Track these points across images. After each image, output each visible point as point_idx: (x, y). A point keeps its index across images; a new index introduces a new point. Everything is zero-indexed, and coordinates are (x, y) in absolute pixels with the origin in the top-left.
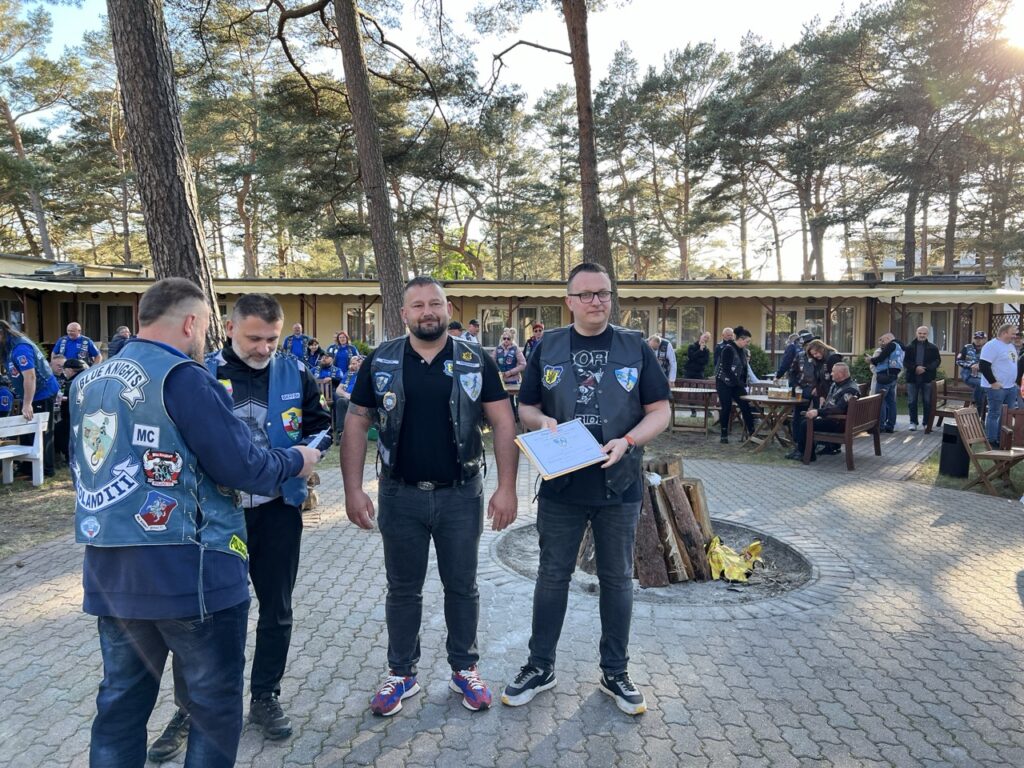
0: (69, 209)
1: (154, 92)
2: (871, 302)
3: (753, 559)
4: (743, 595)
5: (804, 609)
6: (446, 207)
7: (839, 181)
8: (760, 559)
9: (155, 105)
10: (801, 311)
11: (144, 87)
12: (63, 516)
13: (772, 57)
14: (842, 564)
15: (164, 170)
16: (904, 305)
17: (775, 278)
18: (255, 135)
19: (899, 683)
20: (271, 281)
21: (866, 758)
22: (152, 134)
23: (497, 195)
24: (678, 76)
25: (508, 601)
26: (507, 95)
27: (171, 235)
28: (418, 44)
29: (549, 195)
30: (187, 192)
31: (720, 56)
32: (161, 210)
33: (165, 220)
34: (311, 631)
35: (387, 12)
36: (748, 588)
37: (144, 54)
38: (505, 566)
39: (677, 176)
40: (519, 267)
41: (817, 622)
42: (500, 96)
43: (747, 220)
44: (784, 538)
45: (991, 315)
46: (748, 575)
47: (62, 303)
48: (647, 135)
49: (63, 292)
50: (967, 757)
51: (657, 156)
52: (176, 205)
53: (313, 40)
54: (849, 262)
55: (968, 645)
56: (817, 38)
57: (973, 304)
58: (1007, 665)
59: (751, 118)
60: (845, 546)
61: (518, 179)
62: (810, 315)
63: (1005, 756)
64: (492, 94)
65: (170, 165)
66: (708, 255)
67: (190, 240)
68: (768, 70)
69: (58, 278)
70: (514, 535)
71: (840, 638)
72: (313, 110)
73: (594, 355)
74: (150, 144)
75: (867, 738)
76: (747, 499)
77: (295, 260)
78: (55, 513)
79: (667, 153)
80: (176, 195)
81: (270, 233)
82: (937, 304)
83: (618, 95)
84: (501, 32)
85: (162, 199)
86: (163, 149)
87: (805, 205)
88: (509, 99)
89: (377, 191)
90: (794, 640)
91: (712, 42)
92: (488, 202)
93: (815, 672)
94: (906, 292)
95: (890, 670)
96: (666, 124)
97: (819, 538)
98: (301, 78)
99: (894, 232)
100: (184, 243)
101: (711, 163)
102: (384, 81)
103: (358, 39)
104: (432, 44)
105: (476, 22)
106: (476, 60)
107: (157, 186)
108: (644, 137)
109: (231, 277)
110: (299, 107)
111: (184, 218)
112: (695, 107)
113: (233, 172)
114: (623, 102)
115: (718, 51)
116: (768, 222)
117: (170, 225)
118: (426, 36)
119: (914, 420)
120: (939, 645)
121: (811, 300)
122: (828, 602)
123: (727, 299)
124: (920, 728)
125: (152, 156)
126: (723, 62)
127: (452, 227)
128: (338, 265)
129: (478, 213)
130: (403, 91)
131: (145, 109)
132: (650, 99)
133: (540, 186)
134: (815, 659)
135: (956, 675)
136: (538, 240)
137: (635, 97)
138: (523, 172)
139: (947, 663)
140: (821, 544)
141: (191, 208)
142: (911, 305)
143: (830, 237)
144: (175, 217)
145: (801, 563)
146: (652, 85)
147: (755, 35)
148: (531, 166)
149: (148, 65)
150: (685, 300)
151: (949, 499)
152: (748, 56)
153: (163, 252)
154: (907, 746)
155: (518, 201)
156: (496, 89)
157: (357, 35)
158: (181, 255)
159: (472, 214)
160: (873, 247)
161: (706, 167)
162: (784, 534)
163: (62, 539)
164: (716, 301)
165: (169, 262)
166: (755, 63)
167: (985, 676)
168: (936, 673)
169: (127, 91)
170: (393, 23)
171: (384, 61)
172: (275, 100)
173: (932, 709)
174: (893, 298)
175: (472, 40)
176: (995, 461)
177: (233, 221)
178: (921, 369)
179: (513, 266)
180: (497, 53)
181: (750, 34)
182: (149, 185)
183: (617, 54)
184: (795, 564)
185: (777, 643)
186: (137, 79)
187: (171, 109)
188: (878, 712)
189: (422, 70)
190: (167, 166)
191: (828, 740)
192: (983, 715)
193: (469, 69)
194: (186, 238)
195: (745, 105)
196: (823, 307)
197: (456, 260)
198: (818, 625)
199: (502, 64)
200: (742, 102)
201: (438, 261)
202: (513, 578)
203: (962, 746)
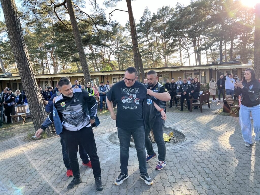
0: (8, 59)
1: (16, 30)
2: (211, 70)
3: (171, 136)
4: (168, 145)
5: (181, 147)
6: (104, 52)
7: (203, 39)
8: (173, 136)
9: (16, 33)
10: (193, 73)
11: (13, 28)
12: (4, 137)
13: (184, 8)
14: (193, 136)
15: (19, 49)
16: (219, 70)
17: (189, 65)
18: (54, 37)
19: (199, 163)
20: (60, 74)
21: (186, 181)
22: (16, 40)
23: (117, 48)
24: (161, 15)
25: (108, 150)
26: (114, 23)
27: (23, 65)
28: (91, 11)
29: (130, 47)
30: (26, 54)
31: (171, 9)
32: (20, 59)
33: (21, 62)
34: (59, 160)
35: (82, 4)
36: (169, 143)
37: (12, 20)
38: (110, 142)
39: (163, 40)
40: (125, 66)
41: (183, 150)
42: (112, 23)
43: (181, 50)
44: (180, 130)
45: (241, 71)
46: (170, 140)
47: (7, 83)
48: (154, 30)
49: (7, 80)
50: (211, 180)
51: (157, 36)
52: (23, 58)
53: (64, 12)
54: (208, 60)
55: (218, 153)
56: (194, 3)
57: (236, 68)
58: (226, 158)
59: (179, 24)
60: (195, 131)
61: (122, 44)
62: (195, 74)
63: (220, 179)
64: (110, 23)
65: (21, 47)
66: (172, 60)
67: (28, 66)
68: (183, 12)
69: (5, 77)
70: (114, 134)
71: (188, 154)
72: (66, 30)
73: (132, 89)
74: (15, 43)
75: (188, 177)
76: (174, 121)
77: (67, 68)
78: (2, 136)
79: (160, 35)
80: (23, 55)
81: (60, 62)
82: (227, 69)
83: (146, 21)
84: (112, 7)
85: (20, 56)
86: (19, 44)
87: (195, 46)
88: (114, 24)
89: (81, 50)
90: (176, 155)
91: (169, 6)
92: (115, 50)
93: (179, 162)
94: (219, 67)
95: (197, 160)
96: (159, 27)
97: (189, 130)
98: (61, 22)
99: (217, 51)
100: (26, 67)
101: (171, 37)
102: (83, 21)
103: (73, 11)
104: (94, 11)
105: (105, 5)
106: (106, 14)
107: (18, 53)
108: (154, 31)
109: (51, 73)
110: (62, 30)
111: (26, 61)
112: (166, 23)
113: (49, 47)
114: (147, 23)
115: (171, 8)
116: (186, 51)
117: (22, 63)
118: (93, 9)
119: (220, 99)
120: (211, 154)
121: (195, 70)
122: (187, 145)
123: (174, 71)
124: (201, 174)
125: (16, 46)
126: (172, 10)
127: (106, 57)
128: (78, 69)
129: (113, 53)
130: (88, 24)
131: (14, 34)
132: (154, 21)
133: (128, 45)
134: (180, 159)
135: (213, 161)
136: (129, 59)
137: (150, 21)
138: (123, 42)
139: (212, 158)
140: (189, 131)
141: (27, 58)
142: (221, 70)
143: (203, 54)
144: (24, 60)
145: (183, 136)
146: (155, 17)
147: (179, 3)
148: (125, 40)
149: (13, 23)
150: (163, 72)
151: (224, 118)
152: (178, 9)
153: (21, 70)
154: (197, 178)
155: (123, 49)
156: (111, 22)
157: (73, 10)
158: (26, 70)
159: (111, 53)
160: (214, 55)
161: (170, 37)
162: (181, 129)
163: (2, 142)
164: (172, 72)
165: (23, 72)
166: (180, 10)
167: (220, 161)
168: (209, 160)
169: (9, 30)
170: (83, 7)
171: (82, 17)
172: (55, 28)
173: (205, 169)
174: (216, 68)
175: (104, 9)
176: (236, 108)
177: (50, 59)
178: (221, 86)
179: (123, 66)
180: (110, 13)
181: (178, 3)
182: (16, 53)
183: (145, 10)
184: (182, 137)
185: (172, 156)
186: (11, 27)
187: (20, 34)
188: (192, 171)
189: (91, 18)
190: (20, 48)
191: (178, 178)
192: (217, 170)
193: (104, 17)
194: (27, 66)
195: (178, 21)
196: (199, 72)
197: (108, 66)
198: (183, 151)
199: (112, 15)
200: (177, 21)
201: (103, 66)
202: (111, 144)
203: (210, 177)
